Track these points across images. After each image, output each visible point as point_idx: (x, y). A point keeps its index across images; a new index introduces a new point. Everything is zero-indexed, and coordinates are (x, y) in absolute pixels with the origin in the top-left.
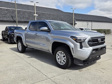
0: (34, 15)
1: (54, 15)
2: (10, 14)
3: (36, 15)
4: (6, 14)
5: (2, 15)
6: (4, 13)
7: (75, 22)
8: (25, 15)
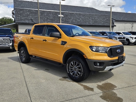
1: (85, 16)
2: (32, 15)
4: (28, 16)
5: (24, 16)
6: (26, 14)
7: (113, 23)
8: (49, 16)
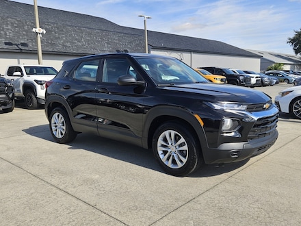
0: (34, 30)
3: (38, 30)
7: (149, 52)
8: (3, 30)
